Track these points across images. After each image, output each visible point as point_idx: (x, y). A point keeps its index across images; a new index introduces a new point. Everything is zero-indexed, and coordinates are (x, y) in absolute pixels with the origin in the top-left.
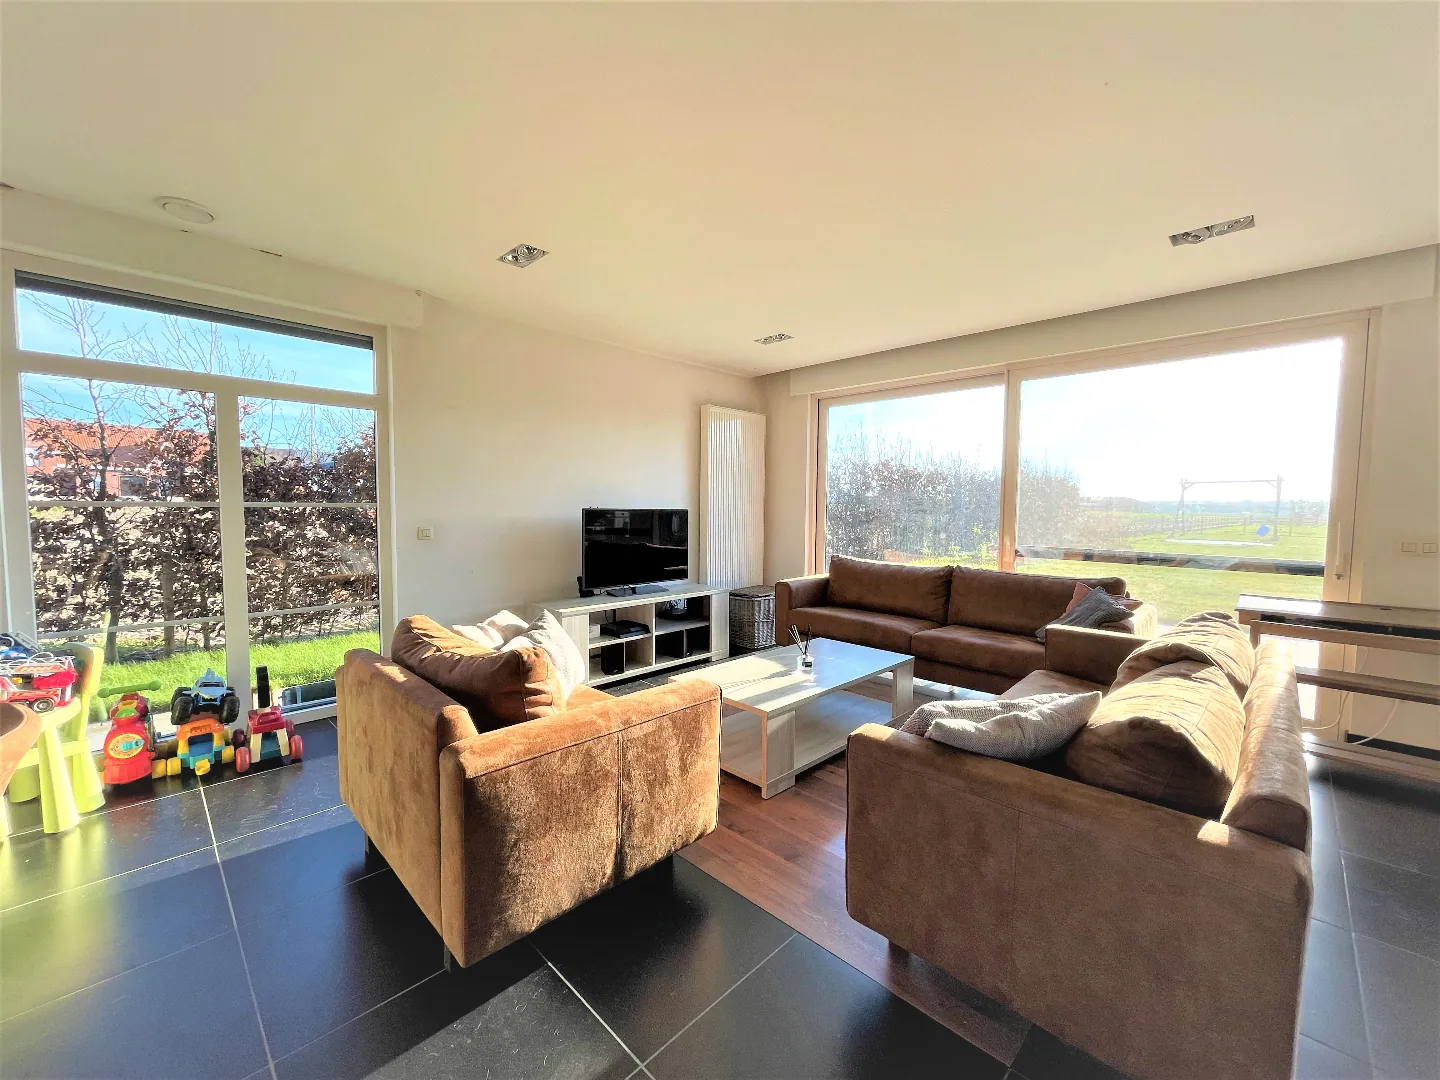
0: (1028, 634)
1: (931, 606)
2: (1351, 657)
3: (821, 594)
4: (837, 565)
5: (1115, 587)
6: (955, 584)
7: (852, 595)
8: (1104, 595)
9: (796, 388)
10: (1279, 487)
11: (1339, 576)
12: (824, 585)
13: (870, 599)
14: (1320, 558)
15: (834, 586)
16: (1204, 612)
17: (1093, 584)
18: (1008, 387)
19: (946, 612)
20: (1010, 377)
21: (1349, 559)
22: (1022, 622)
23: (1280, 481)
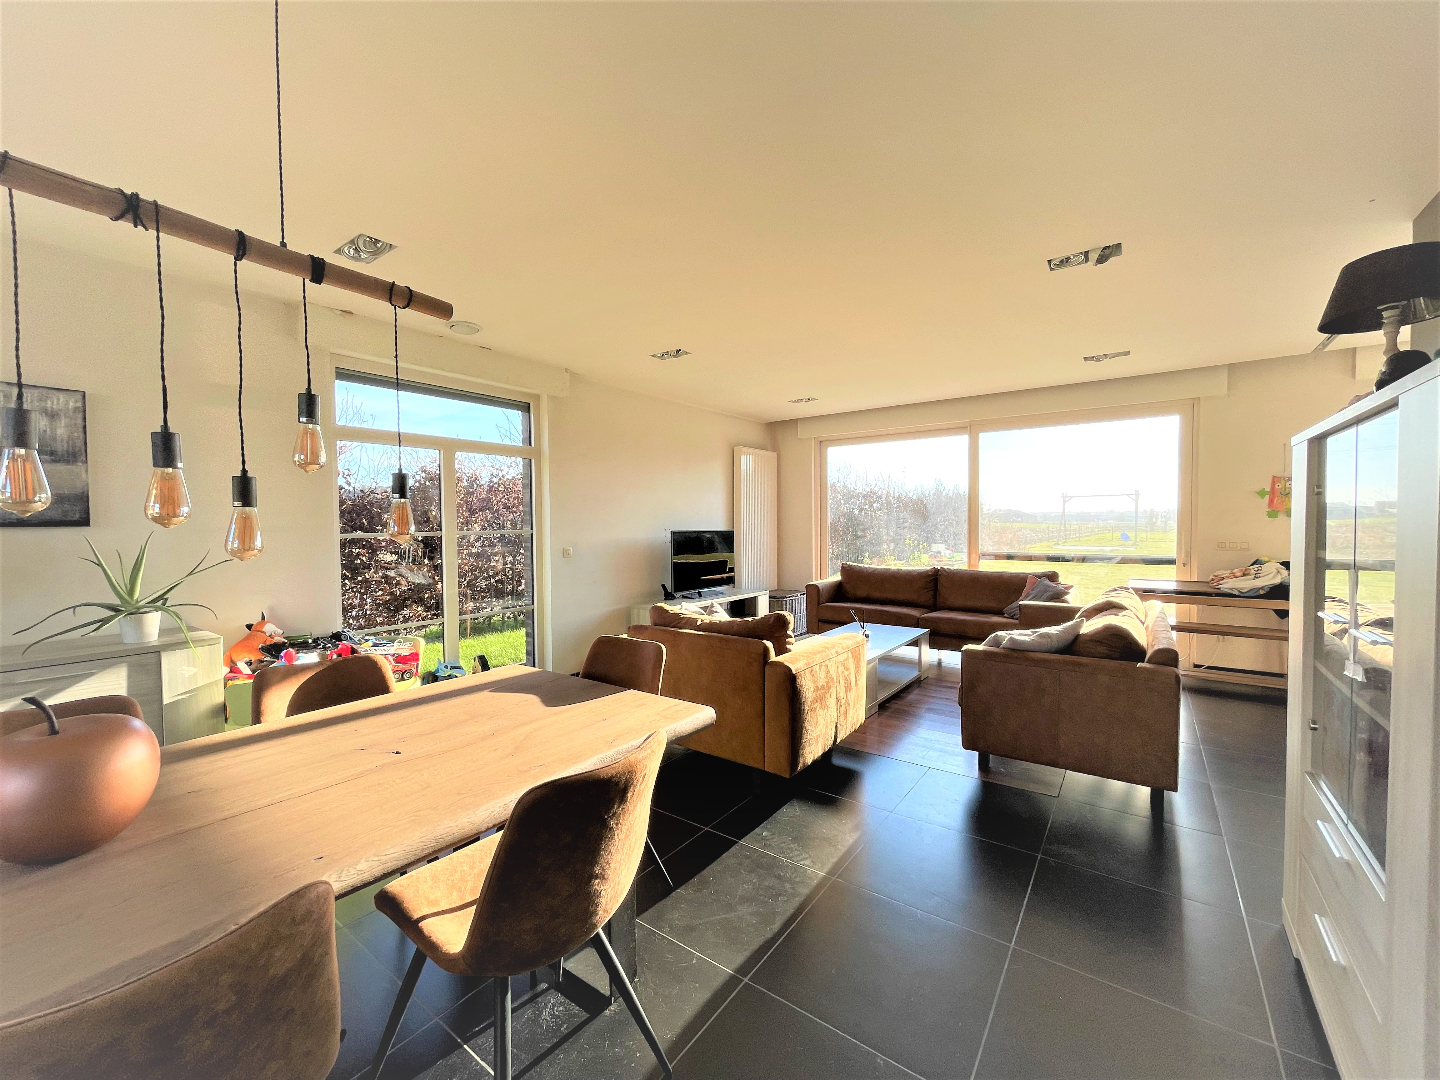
0: (1000, 613)
1: (926, 597)
2: (1193, 612)
3: (839, 592)
4: (846, 571)
5: (1053, 577)
6: (942, 580)
7: (861, 593)
8: (1047, 582)
9: (803, 432)
10: (1136, 501)
11: (1184, 565)
12: (839, 586)
13: (877, 595)
14: (1172, 554)
15: (848, 587)
16: (1116, 586)
17: (1040, 576)
18: (970, 436)
19: (935, 600)
20: (972, 429)
21: (1189, 555)
22: (993, 604)
23: (1137, 494)
